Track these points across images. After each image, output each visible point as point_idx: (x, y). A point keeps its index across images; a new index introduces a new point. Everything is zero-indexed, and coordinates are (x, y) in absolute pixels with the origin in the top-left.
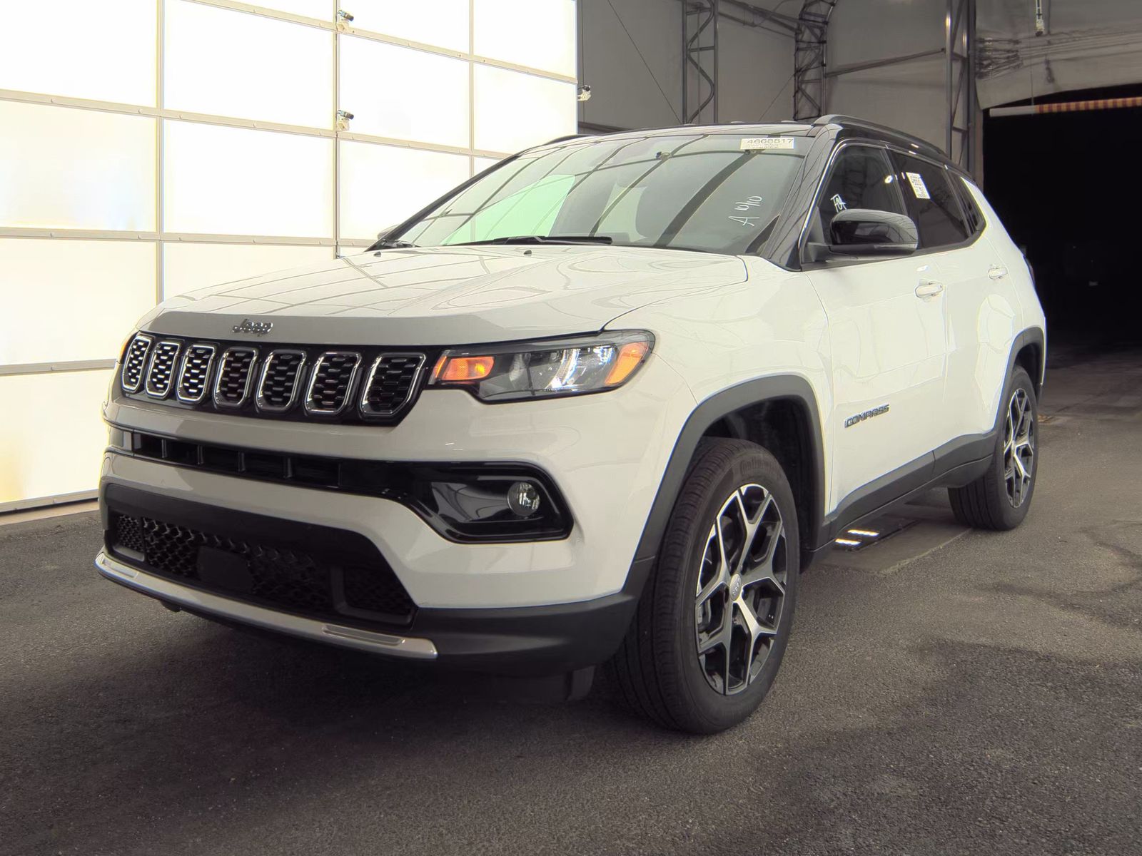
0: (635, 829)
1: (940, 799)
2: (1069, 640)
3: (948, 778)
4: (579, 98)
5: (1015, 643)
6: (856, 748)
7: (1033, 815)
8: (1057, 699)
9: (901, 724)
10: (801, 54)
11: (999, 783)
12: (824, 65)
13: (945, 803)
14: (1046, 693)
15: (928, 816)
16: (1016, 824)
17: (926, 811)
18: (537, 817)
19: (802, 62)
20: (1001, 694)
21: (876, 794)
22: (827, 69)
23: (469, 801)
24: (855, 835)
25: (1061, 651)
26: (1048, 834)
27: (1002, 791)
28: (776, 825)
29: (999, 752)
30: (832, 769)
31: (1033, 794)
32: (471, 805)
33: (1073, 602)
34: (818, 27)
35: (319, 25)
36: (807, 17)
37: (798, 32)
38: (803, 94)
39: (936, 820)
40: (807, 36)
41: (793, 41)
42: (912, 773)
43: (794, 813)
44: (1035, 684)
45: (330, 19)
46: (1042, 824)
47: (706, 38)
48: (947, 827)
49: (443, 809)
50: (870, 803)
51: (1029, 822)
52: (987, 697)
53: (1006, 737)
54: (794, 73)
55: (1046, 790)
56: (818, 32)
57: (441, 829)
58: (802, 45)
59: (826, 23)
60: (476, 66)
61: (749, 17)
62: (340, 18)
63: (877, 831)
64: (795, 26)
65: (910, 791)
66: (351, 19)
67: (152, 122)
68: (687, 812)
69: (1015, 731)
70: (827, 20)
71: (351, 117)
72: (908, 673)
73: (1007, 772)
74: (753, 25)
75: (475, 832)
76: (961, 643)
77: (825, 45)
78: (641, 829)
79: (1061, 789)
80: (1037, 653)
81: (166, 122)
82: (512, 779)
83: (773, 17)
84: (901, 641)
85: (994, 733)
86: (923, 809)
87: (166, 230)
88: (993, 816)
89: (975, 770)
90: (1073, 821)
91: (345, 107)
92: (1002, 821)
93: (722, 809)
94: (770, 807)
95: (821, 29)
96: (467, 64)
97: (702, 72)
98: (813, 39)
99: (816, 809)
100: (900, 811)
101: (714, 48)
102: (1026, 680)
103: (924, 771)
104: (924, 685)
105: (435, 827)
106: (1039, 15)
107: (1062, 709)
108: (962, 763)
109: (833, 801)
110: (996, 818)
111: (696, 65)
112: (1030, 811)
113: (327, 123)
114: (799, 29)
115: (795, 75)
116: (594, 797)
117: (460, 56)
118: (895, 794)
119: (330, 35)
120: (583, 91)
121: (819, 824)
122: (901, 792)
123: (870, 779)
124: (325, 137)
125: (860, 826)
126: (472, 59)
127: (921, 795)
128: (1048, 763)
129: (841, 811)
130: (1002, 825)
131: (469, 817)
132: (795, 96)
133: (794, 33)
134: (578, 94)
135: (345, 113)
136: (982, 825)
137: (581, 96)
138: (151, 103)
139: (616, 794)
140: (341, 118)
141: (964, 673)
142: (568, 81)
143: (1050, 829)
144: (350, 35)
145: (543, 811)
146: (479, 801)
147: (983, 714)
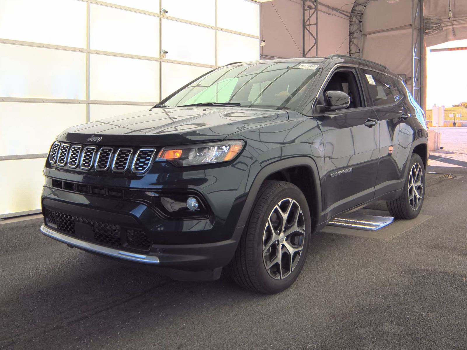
0: (284, 345)
1: (409, 333)
2: (462, 268)
3: (412, 325)
4: (261, 45)
5: (440, 269)
6: (374, 312)
7: (447, 340)
8: (457, 292)
9: (393, 302)
10: (352, 27)
11: (433, 326)
12: (361, 31)
13: (411, 335)
14: (452, 290)
15: (404, 340)
16: (440, 344)
17: (403, 338)
18: (244, 341)
19: (353, 29)
20: (434, 290)
21: (383, 331)
22: (363, 33)
23: (215, 334)
24: (374, 348)
25: (459, 272)
26: (454, 347)
27: (435, 330)
28: (342, 344)
29: (434, 314)
30: (364, 321)
31: (447, 331)
32: (216, 336)
33: (464, 252)
34: (359, 16)
35: (153, 15)
36: (354, 12)
37: (351, 17)
38: (353, 43)
39: (407, 342)
40: (354, 19)
41: (349, 21)
42: (398, 323)
43: (349, 339)
44: (449, 286)
45: (158, 12)
46: (451, 344)
47: (313, 20)
48: (412, 345)
49: (204, 337)
50: (380, 335)
51: (446, 343)
52: (428, 291)
53: (436, 308)
54: (349, 34)
55: (453, 330)
56: (359, 17)
57: (204, 346)
58: (352, 23)
59: (362, 14)
60: (218, 31)
61: (331, 11)
62: (162, 12)
63: (383, 346)
64: (349, 15)
65: (397, 330)
66: (167, 12)
67: (85, 55)
68: (305, 338)
69: (440, 305)
70: (363, 13)
71: (167, 53)
72: (396, 281)
73: (437, 322)
74: (332, 15)
75: (218, 347)
76: (417, 269)
77: (362, 23)
78: (286, 346)
79: (459, 329)
80: (449, 273)
81: (90, 54)
82: (233, 325)
83: (340, 11)
84: (393, 268)
85: (431, 306)
86: (402, 337)
87: (90, 99)
88: (431, 341)
89: (423, 321)
90: (464, 342)
91: (164, 49)
92: (435, 342)
93: (319, 337)
94: (339, 336)
95: (360, 17)
96: (214, 31)
97: (311, 34)
98: (357, 21)
99: (358, 337)
100: (393, 338)
101: (316, 24)
102: (444, 284)
103: (402, 322)
104: (403, 286)
105: (201, 345)
106: (450, 11)
107: (459, 296)
108: (418, 318)
109: (365, 334)
110: (432, 341)
111: (309, 31)
112: (446, 338)
113: (157, 55)
114: (351, 16)
115: (349, 35)
116: (267, 333)
117: (211, 28)
118: (390, 331)
119: (158, 19)
120: (262, 42)
121: (359, 344)
122: (393, 330)
123: (380, 325)
124: (156, 61)
125: (376, 345)
126: (216, 29)
127: (401, 332)
128: (453, 318)
129: (368, 338)
130: (435, 344)
131: (215, 341)
132: (349, 44)
133: (349, 18)
134: (260, 43)
135: (164, 51)
136: (426, 344)
137: (261, 44)
138: (85, 47)
139: (276, 331)
140: (163, 53)
141: (419, 281)
142: (256, 37)
143: (454, 346)
144: (166, 19)
145: (245, 338)
146: (219, 334)
147: (427, 298)
